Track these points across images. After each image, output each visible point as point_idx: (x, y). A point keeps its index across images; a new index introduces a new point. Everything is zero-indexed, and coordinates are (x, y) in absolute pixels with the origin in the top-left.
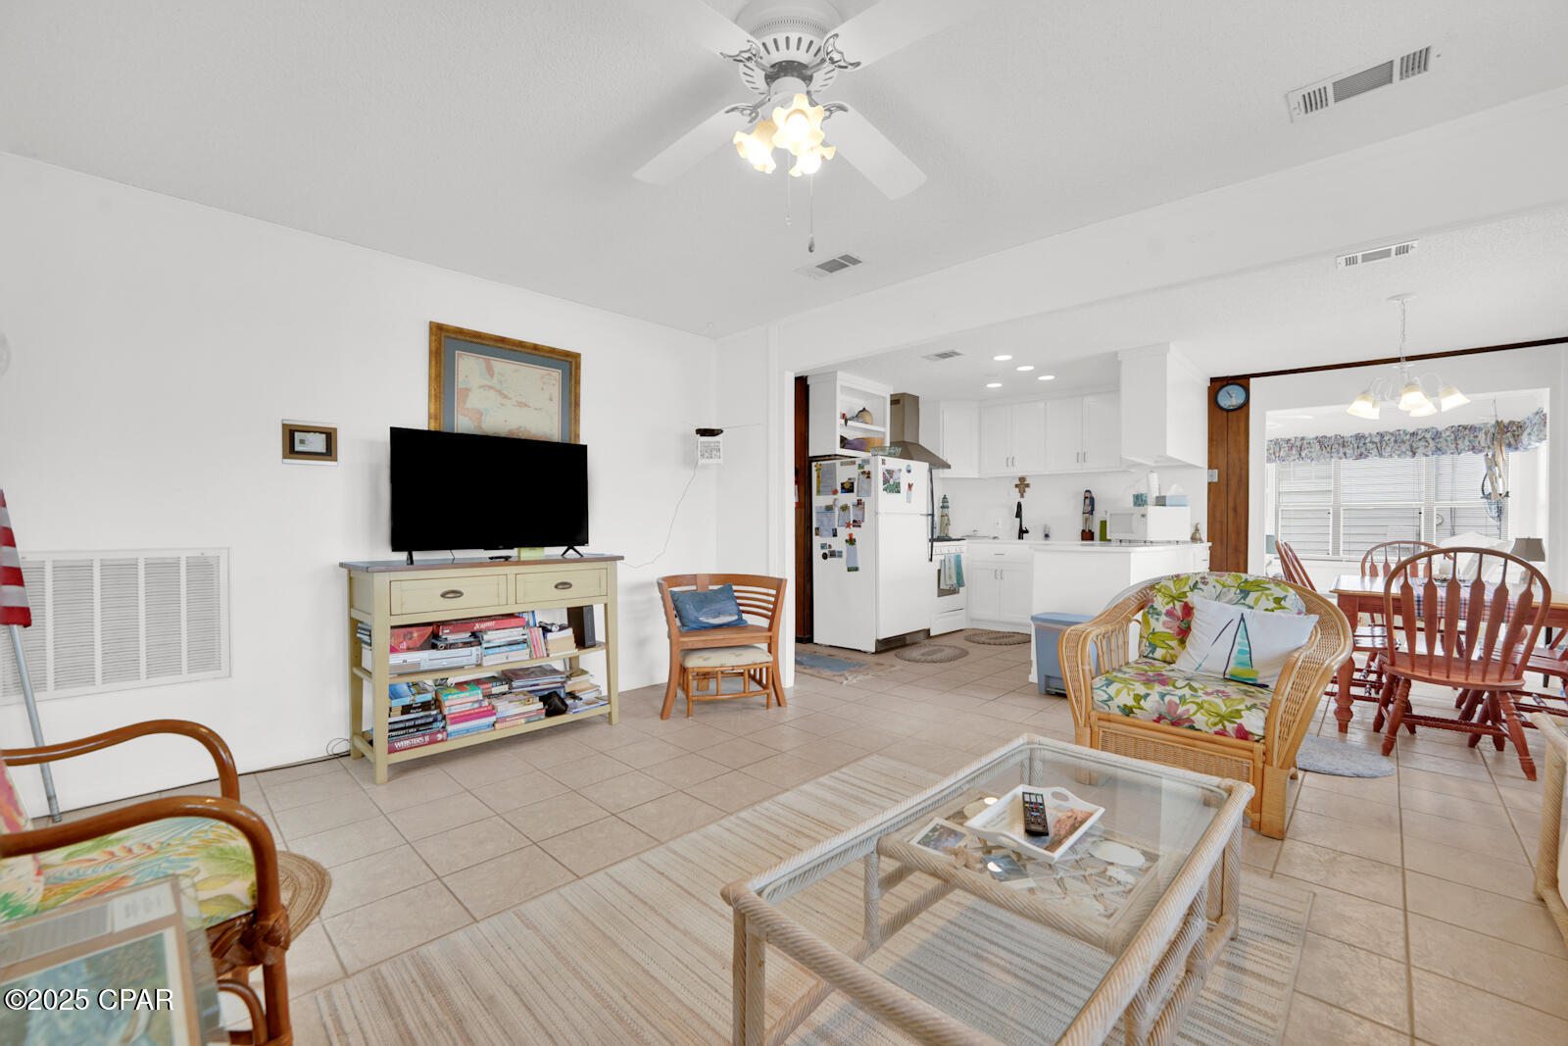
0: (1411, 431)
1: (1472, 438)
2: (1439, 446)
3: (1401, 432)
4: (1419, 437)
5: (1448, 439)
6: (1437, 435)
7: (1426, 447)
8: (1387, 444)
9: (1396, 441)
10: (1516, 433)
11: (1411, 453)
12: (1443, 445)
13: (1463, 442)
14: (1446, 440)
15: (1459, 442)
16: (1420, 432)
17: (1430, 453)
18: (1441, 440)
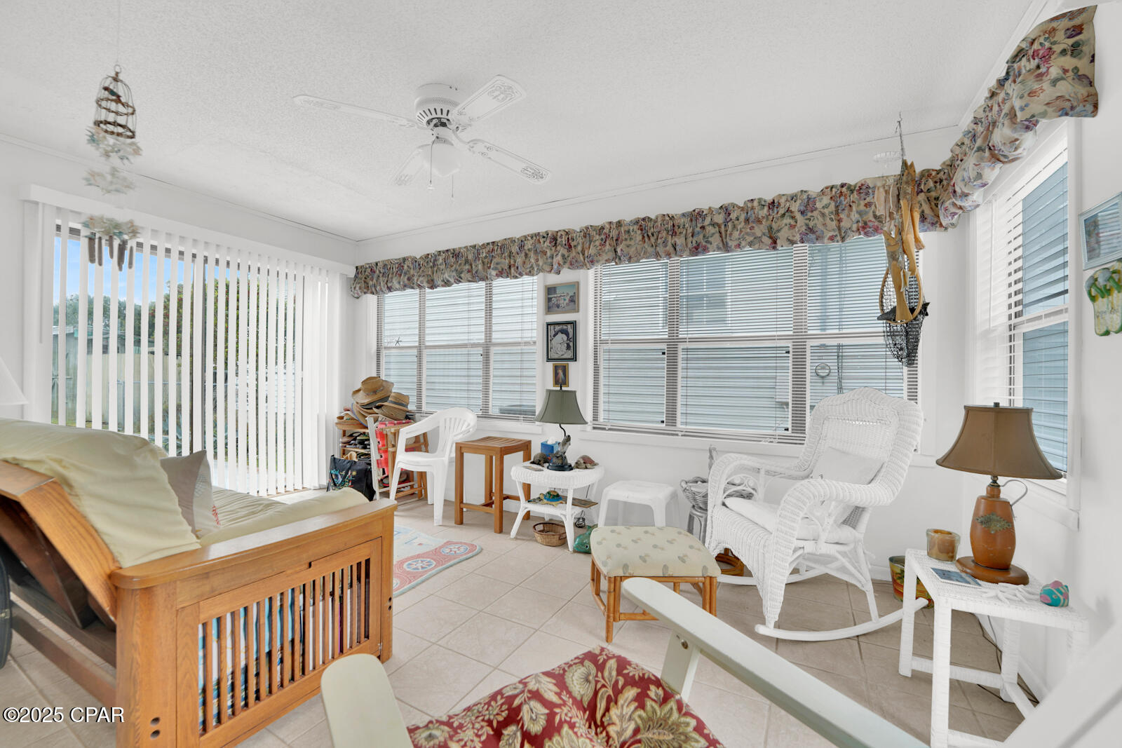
0: (769, 198)
1: (862, 207)
2: (811, 224)
3: (756, 204)
4: (782, 211)
5: (826, 211)
6: (809, 204)
7: (792, 227)
8: (734, 227)
9: (747, 220)
10: (933, 194)
11: (769, 241)
12: (817, 222)
13: (848, 216)
14: (823, 215)
15: (842, 216)
16: (782, 201)
17: (798, 237)
18: (815, 213)
